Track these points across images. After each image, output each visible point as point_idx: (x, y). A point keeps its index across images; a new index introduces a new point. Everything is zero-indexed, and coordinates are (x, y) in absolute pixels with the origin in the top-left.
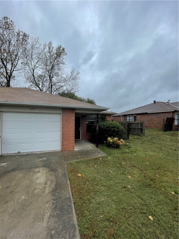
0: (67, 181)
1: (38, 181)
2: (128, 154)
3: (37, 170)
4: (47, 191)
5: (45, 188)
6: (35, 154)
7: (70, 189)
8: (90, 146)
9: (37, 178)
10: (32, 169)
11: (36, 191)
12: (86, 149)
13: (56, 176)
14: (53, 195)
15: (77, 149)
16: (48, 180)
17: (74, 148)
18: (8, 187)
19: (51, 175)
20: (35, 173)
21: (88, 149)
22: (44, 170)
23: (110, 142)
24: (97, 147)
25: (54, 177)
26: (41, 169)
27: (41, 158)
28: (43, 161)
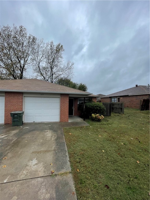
0: (63, 136)
1: (48, 135)
2: (105, 125)
3: (46, 131)
4: (53, 139)
5: (52, 138)
6: (44, 123)
7: (64, 139)
8: (79, 120)
9: (47, 134)
10: (44, 130)
11: (47, 139)
12: (76, 121)
13: (57, 134)
14: (56, 141)
15: (70, 121)
16: (53, 135)
17: (68, 120)
18: (33, 137)
19: (54, 133)
20: (46, 132)
21: (78, 121)
22: (50, 131)
23: (93, 117)
24: (84, 120)
25: (56, 134)
26: (49, 131)
27: (47, 125)
28: (49, 127)
